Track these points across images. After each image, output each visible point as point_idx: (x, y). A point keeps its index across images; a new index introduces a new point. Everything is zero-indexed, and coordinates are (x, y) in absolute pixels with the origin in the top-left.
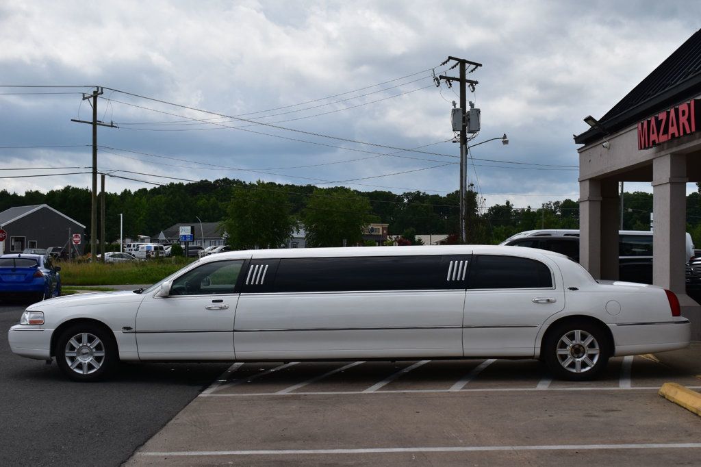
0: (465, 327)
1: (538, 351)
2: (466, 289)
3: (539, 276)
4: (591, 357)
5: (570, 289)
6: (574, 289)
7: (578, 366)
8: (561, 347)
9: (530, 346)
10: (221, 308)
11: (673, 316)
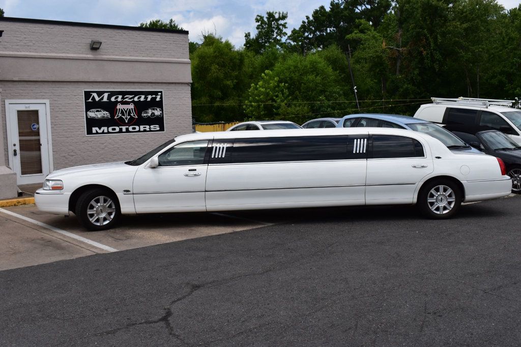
0: (367, 185)
1: (415, 200)
2: (367, 158)
3: (415, 149)
4: (450, 203)
5: (436, 157)
6: (439, 158)
7: (441, 209)
8: (430, 197)
9: (410, 197)
10: (195, 175)
11: (502, 175)
